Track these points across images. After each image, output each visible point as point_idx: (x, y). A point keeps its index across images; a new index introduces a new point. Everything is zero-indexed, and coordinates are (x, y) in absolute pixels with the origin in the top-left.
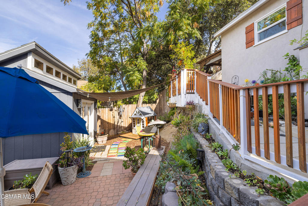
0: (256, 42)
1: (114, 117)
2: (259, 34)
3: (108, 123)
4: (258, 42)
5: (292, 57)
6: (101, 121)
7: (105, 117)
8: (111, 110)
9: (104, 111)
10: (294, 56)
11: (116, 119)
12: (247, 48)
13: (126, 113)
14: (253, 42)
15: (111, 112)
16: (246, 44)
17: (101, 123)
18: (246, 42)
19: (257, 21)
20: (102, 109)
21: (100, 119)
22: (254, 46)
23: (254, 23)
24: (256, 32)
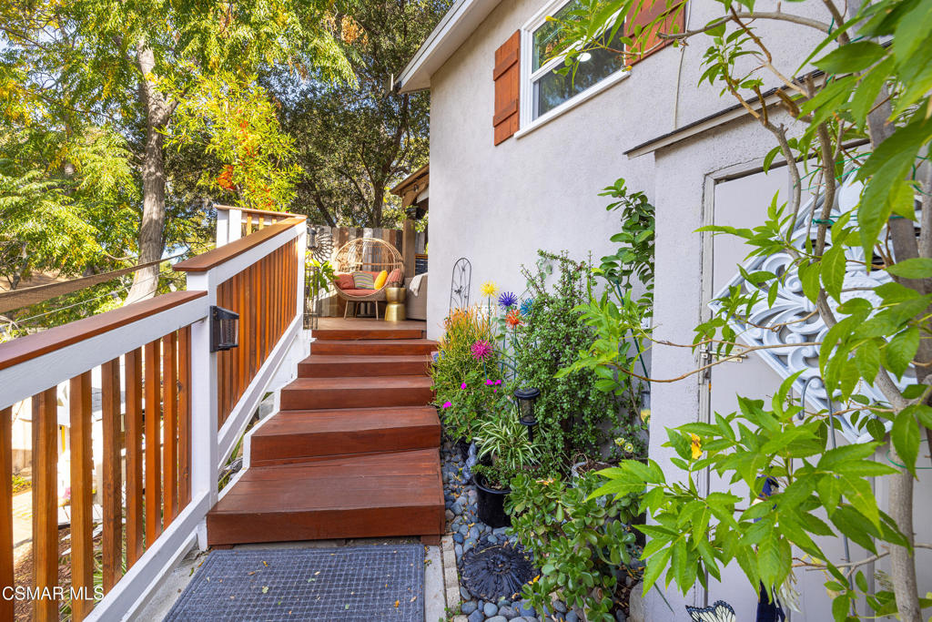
0: (527, 120)
2: (537, 86)
4: (533, 120)
5: (639, 201)
10: (643, 198)
12: (497, 145)
14: (514, 118)
16: (495, 127)
18: (495, 118)
19: (529, 22)
22: (519, 138)
23: (519, 31)
24: (528, 76)
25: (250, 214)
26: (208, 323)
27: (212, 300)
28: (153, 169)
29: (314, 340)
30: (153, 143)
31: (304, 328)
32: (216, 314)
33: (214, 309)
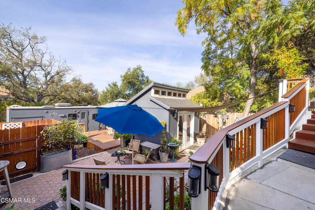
1: (218, 123)
3: (213, 127)
6: (207, 125)
7: (210, 122)
8: (216, 117)
9: (210, 117)
11: (220, 124)
13: (231, 121)
15: (216, 118)
17: (207, 127)
20: (208, 115)
21: (206, 123)
25: (289, 80)
26: (288, 107)
27: (289, 103)
28: (253, 70)
29: (312, 114)
30: (254, 63)
31: (308, 111)
32: (290, 105)
33: (289, 104)
